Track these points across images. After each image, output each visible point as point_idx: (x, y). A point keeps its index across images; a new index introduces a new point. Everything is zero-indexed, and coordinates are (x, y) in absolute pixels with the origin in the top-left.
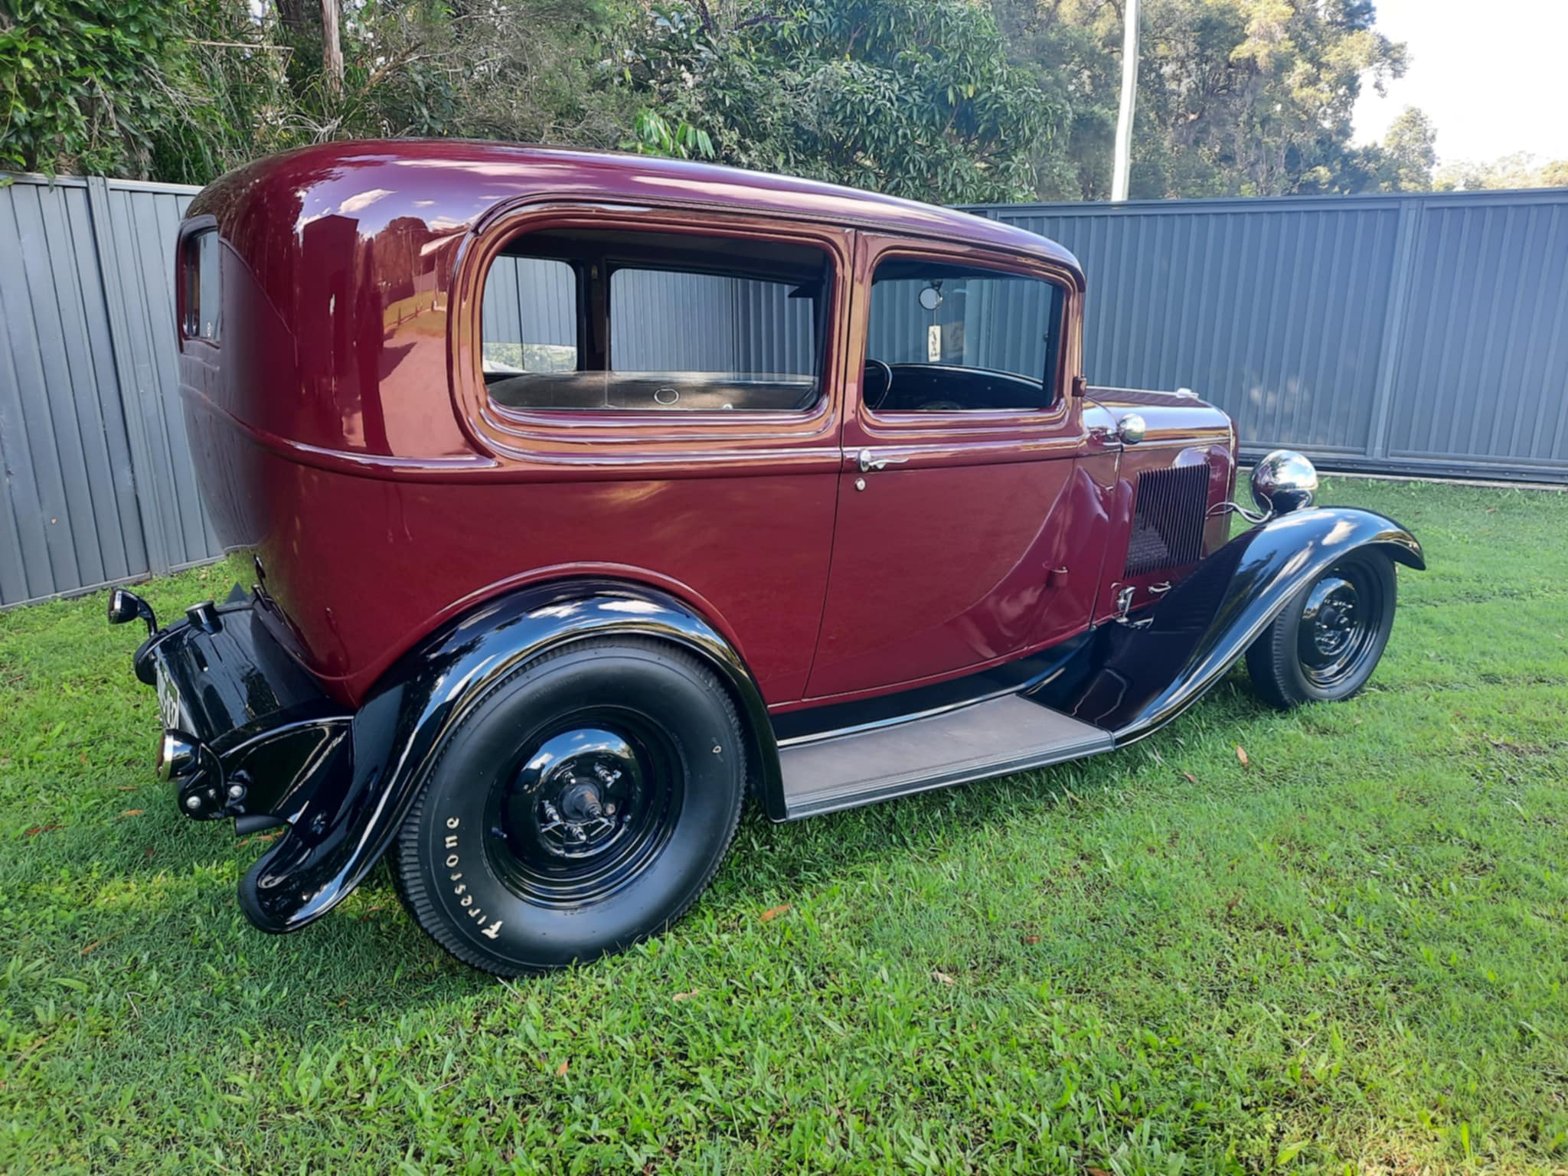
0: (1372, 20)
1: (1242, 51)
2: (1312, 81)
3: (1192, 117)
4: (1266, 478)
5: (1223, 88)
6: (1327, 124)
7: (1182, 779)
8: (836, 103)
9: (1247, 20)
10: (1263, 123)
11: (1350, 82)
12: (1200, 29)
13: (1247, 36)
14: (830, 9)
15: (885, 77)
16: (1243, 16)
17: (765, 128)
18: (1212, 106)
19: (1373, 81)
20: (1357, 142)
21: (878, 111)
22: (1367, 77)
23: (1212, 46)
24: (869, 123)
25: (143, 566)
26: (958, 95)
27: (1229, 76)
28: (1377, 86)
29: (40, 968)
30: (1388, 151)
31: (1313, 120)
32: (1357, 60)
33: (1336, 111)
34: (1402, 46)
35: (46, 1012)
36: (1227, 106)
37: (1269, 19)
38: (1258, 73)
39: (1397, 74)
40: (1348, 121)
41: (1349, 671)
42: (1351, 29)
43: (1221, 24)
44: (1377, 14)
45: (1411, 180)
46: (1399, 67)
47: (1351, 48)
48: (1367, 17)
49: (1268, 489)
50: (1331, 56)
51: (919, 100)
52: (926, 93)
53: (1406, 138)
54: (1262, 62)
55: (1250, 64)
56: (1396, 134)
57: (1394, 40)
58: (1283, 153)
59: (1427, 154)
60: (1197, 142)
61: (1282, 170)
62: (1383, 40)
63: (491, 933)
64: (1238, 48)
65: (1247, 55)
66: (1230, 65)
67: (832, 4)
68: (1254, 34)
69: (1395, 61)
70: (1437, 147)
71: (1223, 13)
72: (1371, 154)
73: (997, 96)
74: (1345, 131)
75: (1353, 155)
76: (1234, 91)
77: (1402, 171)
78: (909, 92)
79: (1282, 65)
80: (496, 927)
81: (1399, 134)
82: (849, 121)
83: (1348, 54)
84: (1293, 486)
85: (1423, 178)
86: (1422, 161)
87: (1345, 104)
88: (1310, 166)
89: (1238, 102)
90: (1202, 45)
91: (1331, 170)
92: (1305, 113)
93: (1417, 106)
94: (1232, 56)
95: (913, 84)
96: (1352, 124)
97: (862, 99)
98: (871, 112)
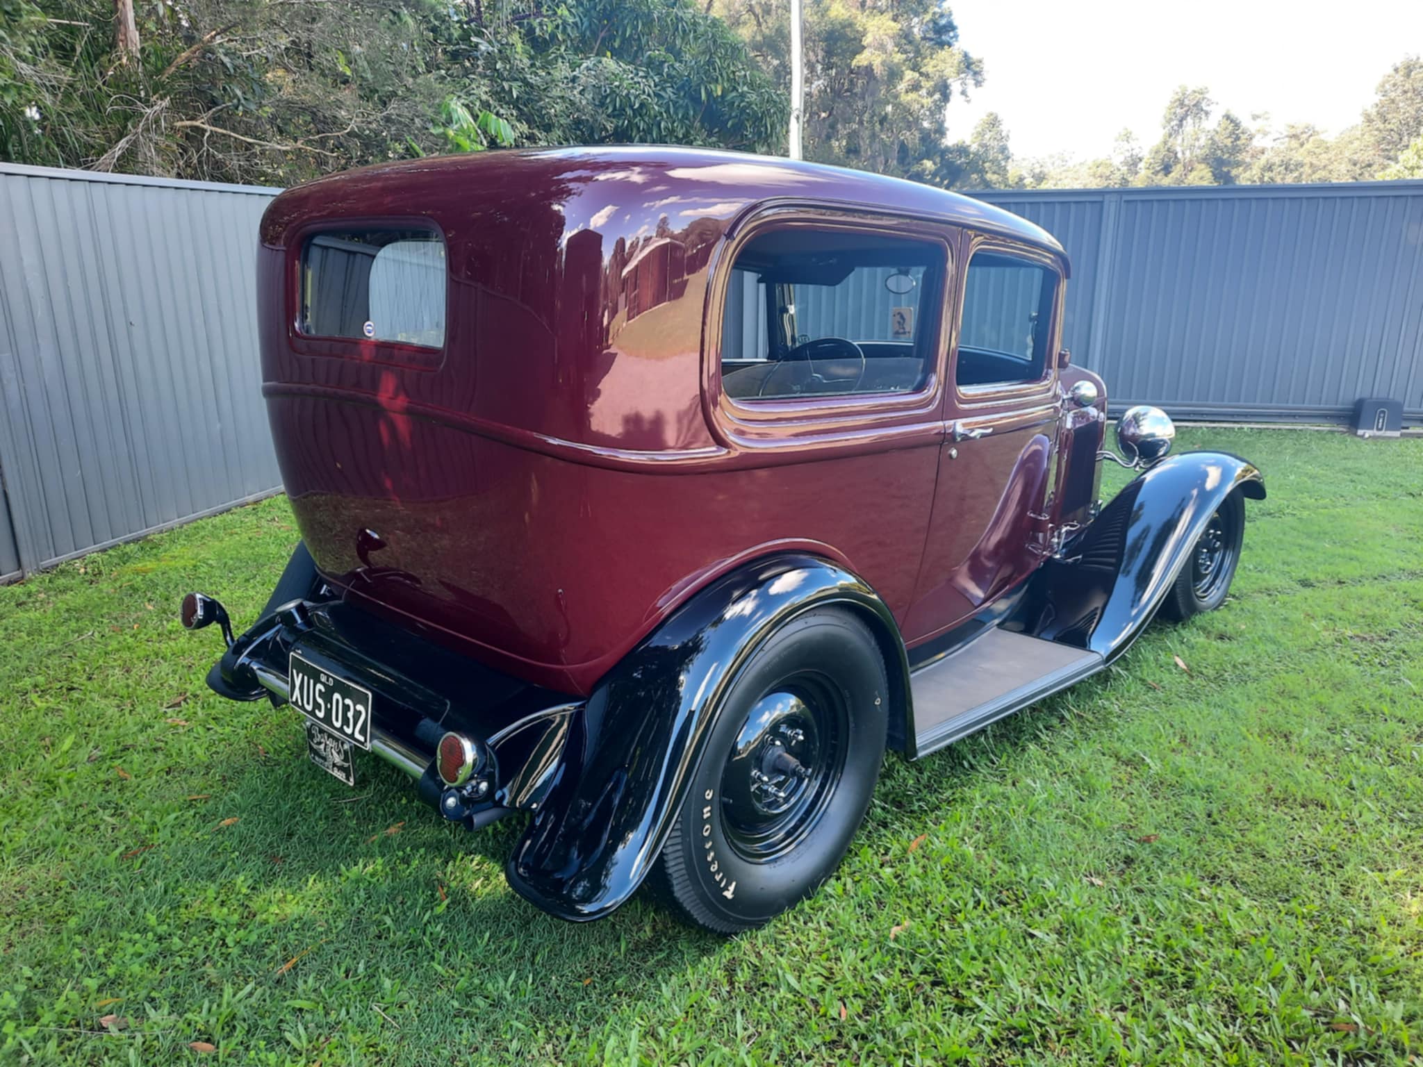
0: (956, 36)
1: (861, 60)
2: (916, 87)
3: (823, 115)
4: (1132, 430)
5: (847, 91)
6: (926, 124)
7: (1151, 688)
8: (606, 97)
9: (864, 34)
10: (881, 123)
11: (943, 91)
12: (826, 40)
13: (864, 48)
14: (581, 9)
15: (641, 74)
16: (861, 29)
17: (550, 118)
18: (840, 106)
19: (960, 89)
20: (950, 140)
21: (642, 105)
22: (955, 87)
23: (837, 55)
24: (635, 117)
25: (13, 564)
26: (709, 93)
27: (851, 81)
28: (963, 93)
29: (251, 994)
30: (974, 148)
31: (917, 120)
32: (949, 71)
33: (932, 114)
34: (980, 61)
35: (299, 1037)
36: (851, 106)
37: (881, 32)
38: (875, 78)
39: (978, 84)
40: (943, 122)
41: (1218, 582)
42: (942, 45)
43: (843, 37)
44: (959, 31)
45: (994, 173)
46: (980, 78)
47: (944, 61)
48: (952, 34)
49: (1134, 438)
50: (929, 68)
51: (673, 97)
52: (678, 89)
53: (987, 137)
54: (878, 70)
55: (869, 70)
56: (979, 133)
57: (974, 55)
58: (896, 147)
59: (1003, 149)
60: (829, 138)
61: (895, 162)
62: (966, 55)
63: (729, 894)
64: (858, 57)
65: (865, 63)
66: (852, 72)
67: (582, 4)
68: (869, 46)
69: (975, 73)
70: (1012, 147)
71: (844, 27)
72: (962, 150)
73: (743, 95)
74: (941, 131)
75: (948, 150)
76: (856, 94)
77: (987, 165)
78: (664, 89)
79: (894, 74)
80: (732, 888)
81: (981, 134)
82: (618, 113)
83: (941, 66)
84: (1152, 435)
85: (1002, 171)
86: (1000, 157)
87: (939, 108)
88: (919, 160)
89: (860, 104)
90: (829, 53)
91: (935, 163)
92: (911, 114)
93: (994, 111)
94: (854, 63)
95: (666, 82)
96: (946, 125)
97: (627, 95)
98: (637, 106)
